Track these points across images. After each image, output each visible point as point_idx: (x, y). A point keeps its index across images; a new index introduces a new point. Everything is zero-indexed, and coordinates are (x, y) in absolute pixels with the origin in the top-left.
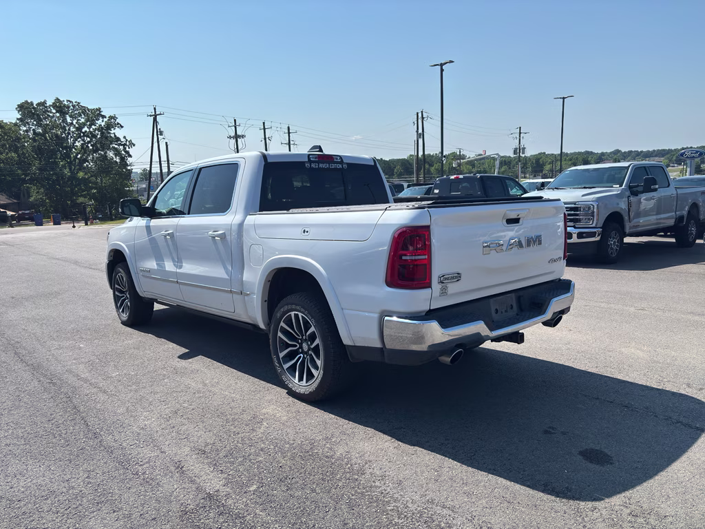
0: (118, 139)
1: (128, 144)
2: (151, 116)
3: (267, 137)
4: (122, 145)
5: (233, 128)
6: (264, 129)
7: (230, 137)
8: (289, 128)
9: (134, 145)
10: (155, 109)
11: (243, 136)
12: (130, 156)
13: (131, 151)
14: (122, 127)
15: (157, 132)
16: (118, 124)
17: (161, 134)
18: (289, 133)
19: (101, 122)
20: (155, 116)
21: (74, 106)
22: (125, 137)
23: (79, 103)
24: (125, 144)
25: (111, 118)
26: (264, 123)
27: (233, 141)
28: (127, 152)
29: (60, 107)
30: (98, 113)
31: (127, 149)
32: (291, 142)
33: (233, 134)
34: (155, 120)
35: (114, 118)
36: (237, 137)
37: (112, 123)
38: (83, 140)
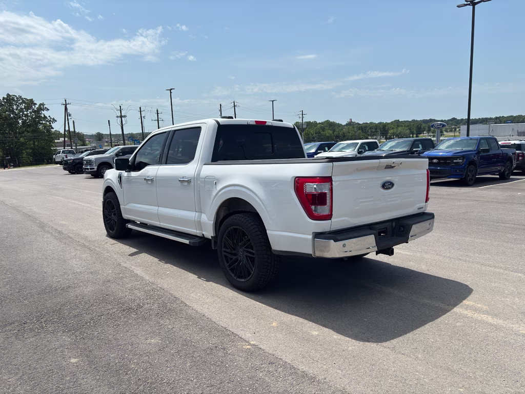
0: (45, 117)
1: (52, 120)
2: (64, 104)
3: (142, 116)
4: (48, 121)
5: (119, 111)
6: (141, 111)
7: (118, 117)
8: (157, 110)
9: (56, 121)
10: (66, 100)
11: (125, 116)
12: (52, 128)
13: (53, 125)
14: (48, 110)
15: (67, 114)
16: (46, 108)
17: (70, 116)
18: (158, 113)
19: (36, 107)
20: (66, 105)
21: (17, 98)
22: (49, 117)
23: (21, 96)
24: (50, 121)
25: (41, 104)
26: (140, 108)
27: (119, 119)
28: (51, 126)
29: (9, 100)
30: (32, 102)
31: (51, 124)
32: (159, 119)
33: (119, 115)
34: (66, 109)
35: (43, 104)
36: (121, 117)
37: (42, 107)
38: (23, 119)
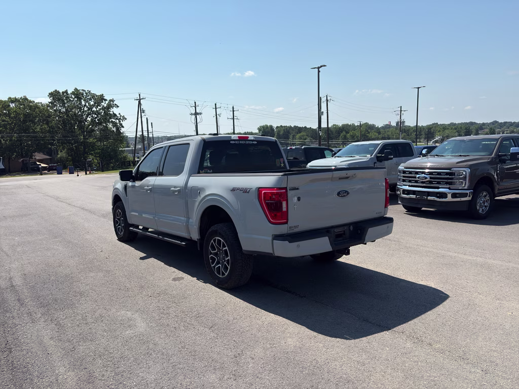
0: (115, 115)
1: (122, 118)
2: (137, 100)
3: (217, 114)
4: (118, 119)
5: (194, 108)
6: (216, 108)
7: (192, 114)
8: (233, 107)
9: (126, 119)
10: (140, 95)
11: (200, 114)
12: (123, 127)
13: (124, 123)
14: (118, 107)
15: (141, 111)
16: (116, 105)
17: (144, 112)
18: (233, 111)
19: (104, 104)
20: (140, 100)
21: (86, 93)
22: (119, 114)
23: (90, 91)
24: (120, 119)
25: (110, 101)
26: (216, 104)
27: (194, 117)
28: (121, 124)
29: (78, 94)
30: (101, 98)
31: (121, 122)
32: (235, 117)
33: (194, 112)
34: (140, 103)
35: (112, 101)
36: (196, 114)
37: (111, 105)
38: (92, 116)
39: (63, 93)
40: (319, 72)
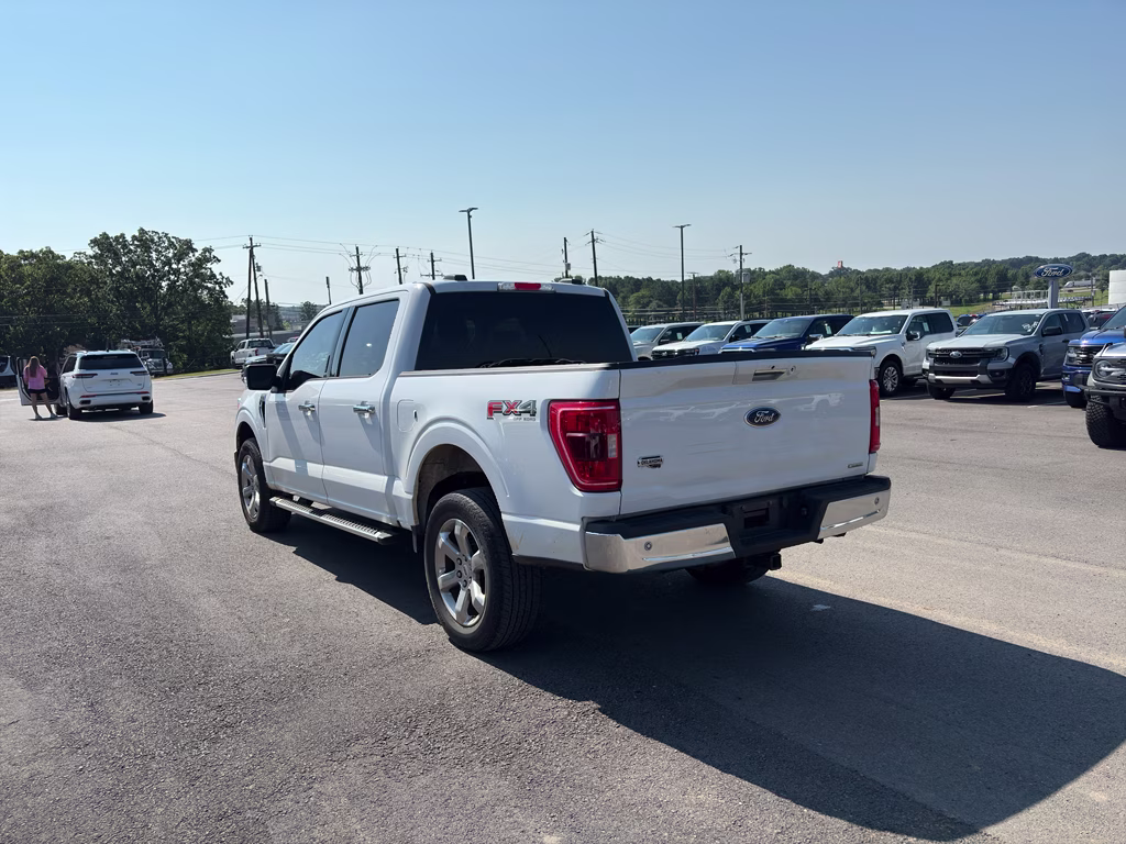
0: (213, 276)
2: (247, 248)
3: (401, 267)
4: (217, 283)
5: (355, 258)
6: (398, 257)
7: (352, 270)
8: (432, 254)
9: (232, 283)
10: (251, 239)
11: (367, 268)
12: (227, 295)
13: (227, 291)
14: (219, 261)
16: (215, 257)
17: (259, 270)
18: (431, 261)
19: (192, 258)
20: (251, 248)
21: (160, 238)
22: (221, 274)
23: (167, 234)
24: (222, 282)
25: (206, 250)
26: (398, 250)
27: (355, 274)
28: (223, 293)
29: (144, 240)
30: (188, 246)
31: (224, 289)
32: (436, 273)
33: (355, 266)
34: (252, 254)
35: (209, 250)
36: (359, 269)
37: (208, 256)
38: (169, 279)
39: (117, 238)
40: (469, 217)
